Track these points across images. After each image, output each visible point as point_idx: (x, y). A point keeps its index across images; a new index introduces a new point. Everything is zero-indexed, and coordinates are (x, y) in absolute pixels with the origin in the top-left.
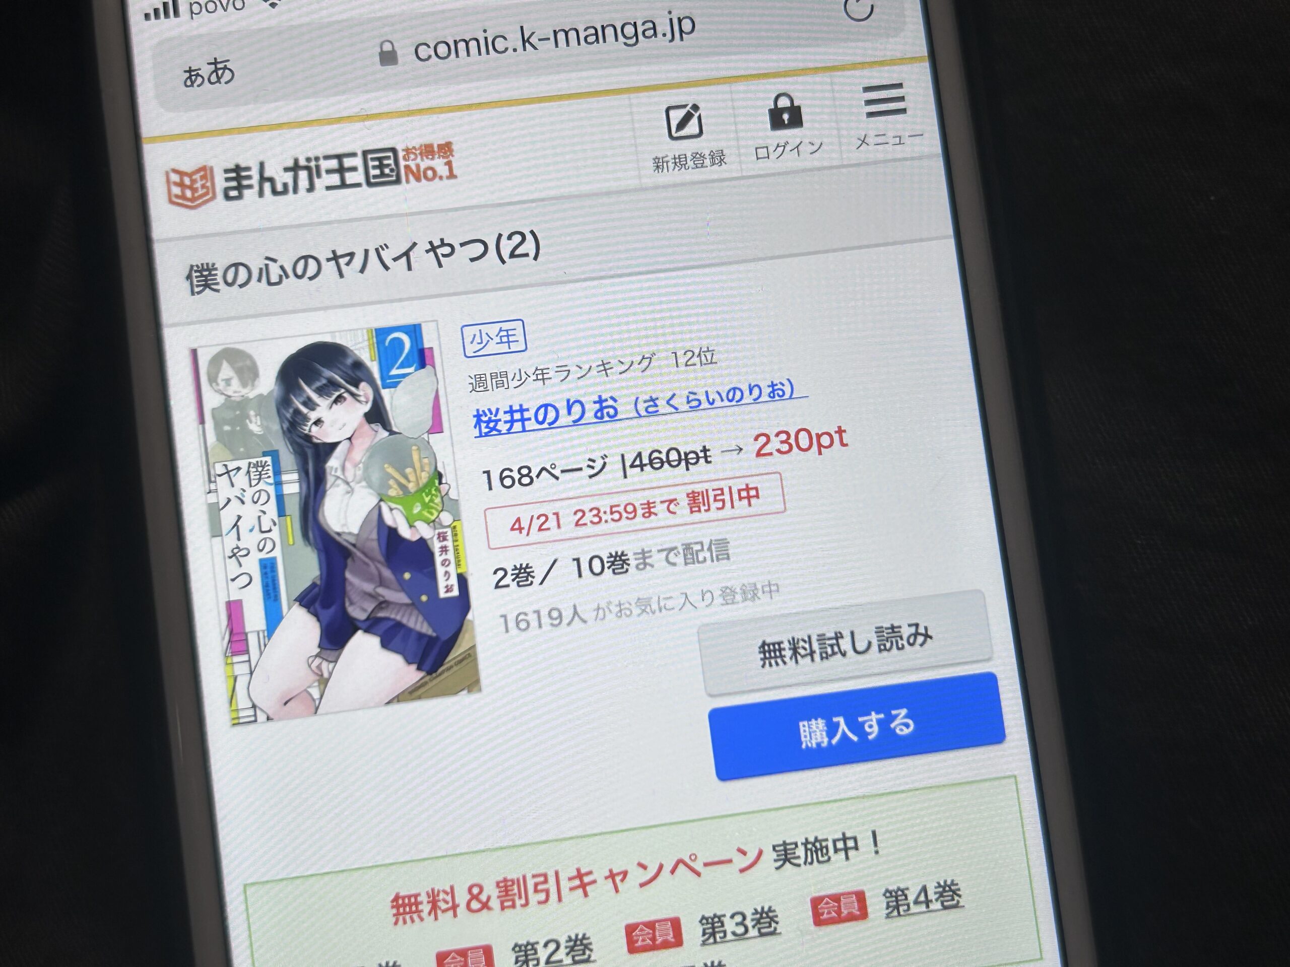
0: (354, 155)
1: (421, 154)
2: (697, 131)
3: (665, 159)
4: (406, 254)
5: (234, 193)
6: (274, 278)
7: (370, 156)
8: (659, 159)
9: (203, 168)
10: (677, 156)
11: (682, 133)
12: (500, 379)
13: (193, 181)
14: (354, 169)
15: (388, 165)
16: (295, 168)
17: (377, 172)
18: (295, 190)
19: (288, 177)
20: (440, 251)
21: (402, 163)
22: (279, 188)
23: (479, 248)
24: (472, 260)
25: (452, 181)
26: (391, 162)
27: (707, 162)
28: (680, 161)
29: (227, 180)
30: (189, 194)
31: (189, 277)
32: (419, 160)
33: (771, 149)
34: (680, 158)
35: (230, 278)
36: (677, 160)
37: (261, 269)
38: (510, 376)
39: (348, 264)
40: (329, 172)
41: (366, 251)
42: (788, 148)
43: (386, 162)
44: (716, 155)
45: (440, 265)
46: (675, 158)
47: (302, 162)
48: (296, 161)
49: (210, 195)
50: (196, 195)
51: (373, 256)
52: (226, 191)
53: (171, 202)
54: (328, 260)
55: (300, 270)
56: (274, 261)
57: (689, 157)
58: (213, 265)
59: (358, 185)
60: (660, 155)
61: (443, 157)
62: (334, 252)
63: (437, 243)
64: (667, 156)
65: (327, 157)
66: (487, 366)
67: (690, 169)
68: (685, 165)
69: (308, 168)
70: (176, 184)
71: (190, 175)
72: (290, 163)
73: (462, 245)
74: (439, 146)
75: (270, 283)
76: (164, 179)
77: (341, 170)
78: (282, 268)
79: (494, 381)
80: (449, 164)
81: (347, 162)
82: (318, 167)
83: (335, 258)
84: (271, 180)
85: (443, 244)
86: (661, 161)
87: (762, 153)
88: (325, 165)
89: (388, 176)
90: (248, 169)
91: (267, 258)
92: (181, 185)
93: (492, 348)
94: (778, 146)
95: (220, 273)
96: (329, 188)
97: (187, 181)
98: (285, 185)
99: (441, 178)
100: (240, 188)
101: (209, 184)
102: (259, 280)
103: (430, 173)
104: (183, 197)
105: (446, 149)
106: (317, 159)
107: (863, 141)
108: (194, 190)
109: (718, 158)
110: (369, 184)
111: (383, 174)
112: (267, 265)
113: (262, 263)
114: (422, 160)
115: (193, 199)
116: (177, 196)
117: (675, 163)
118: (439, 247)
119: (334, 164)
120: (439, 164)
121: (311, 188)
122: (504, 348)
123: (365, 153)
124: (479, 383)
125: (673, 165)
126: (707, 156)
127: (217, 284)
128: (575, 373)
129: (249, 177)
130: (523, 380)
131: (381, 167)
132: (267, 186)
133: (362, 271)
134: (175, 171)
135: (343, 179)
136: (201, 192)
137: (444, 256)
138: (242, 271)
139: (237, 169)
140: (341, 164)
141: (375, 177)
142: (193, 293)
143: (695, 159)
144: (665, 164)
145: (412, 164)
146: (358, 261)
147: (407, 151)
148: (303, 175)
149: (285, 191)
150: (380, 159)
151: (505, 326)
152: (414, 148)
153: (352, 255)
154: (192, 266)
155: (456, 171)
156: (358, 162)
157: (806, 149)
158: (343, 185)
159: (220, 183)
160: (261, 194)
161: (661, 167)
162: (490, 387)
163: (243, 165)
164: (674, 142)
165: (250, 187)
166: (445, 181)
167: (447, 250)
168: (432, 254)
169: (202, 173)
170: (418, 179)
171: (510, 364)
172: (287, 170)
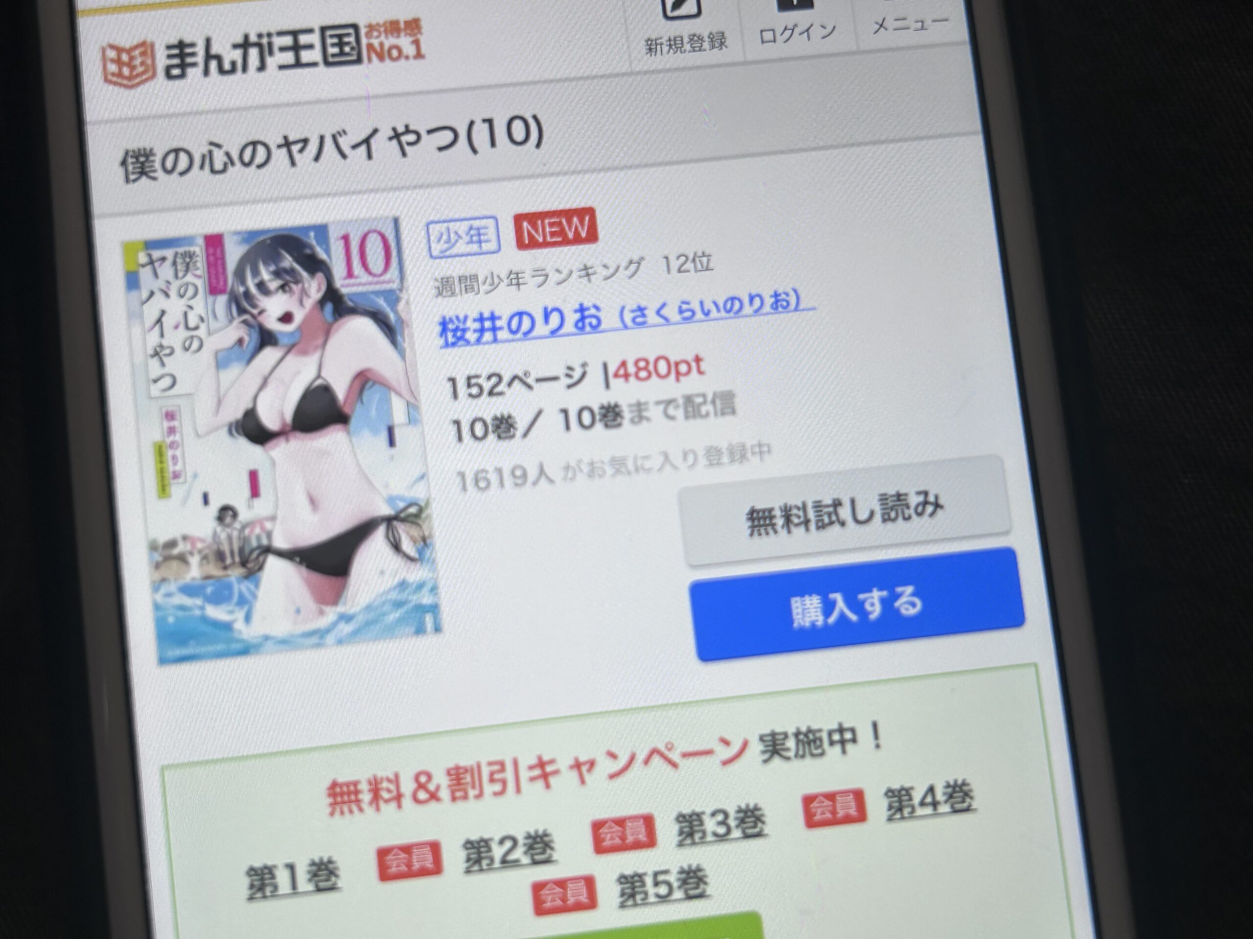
0: (310, 31)
1: (386, 31)
2: (694, 11)
3: (658, 42)
4: (367, 141)
5: (176, 72)
6: (218, 166)
7: (329, 33)
8: (652, 41)
9: (143, 44)
10: (672, 38)
11: (677, 13)
12: (469, 283)
13: (132, 58)
14: (310, 47)
15: (348, 43)
16: (245, 45)
17: (336, 50)
18: (245, 69)
19: (237, 55)
20: (405, 139)
21: (364, 41)
22: (227, 66)
23: (448, 136)
24: (441, 149)
25: (419, 62)
26: (352, 39)
27: (706, 45)
28: (675, 44)
29: (170, 57)
30: (126, 71)
31: (124, 163)
32: (383, 38)
33: (778, 32)
34: (675, 40)
35: (169, 164)
36: (672, 43)
37: (204, 157)
38: (481, 279)
39: (301, 151)
40: (283, 49)
41: (322, 138)
42: (797, 31)
43: (346, 39)
44: (716, 38)
45: (404, 154)
46: (670, 40)
47: (253, 38)
48: (246, 37)
49: (150, 74)
50: (135, 73)
51: (329, 143)
52: (168, 69)
53: (107, 80)
54: (279, 146)
55: (247, 157)
56: (219, 146)
57: (686, 40)
58: (151, 150)
59: (314, 64)
60: (653, 37)
61: (411, 35)
62: (286, 138)
63: (401, 129)
64: (661, 38)
65: (281, 34)
66: (454, 268)
67: (687, 53)
68: (681, 48)
69: (259, 45)
70: (112, 61)
71: (129, 51)
72: (240, 40)
73: (430, 132)
74: (406, 23)
75: (213, 171)
76: (99, 56)
77: (296, 48)
78: (227, 154)
79: (463, 285)
80: (417, 43)
81: (304, 39)
82: (270, 45)
83: (287, 144)
84: (219, 58)
85: (408, 131)
86: (654, 42)
87: (768, 36)
88: (279, 42)
89: (348, 54)
90: (192, 45)
91: (212, 144)
92: (118, 61)
93: (461, 247)
94: (786, 29)
95: (158, 159)
96: (282, 67)
97: (125, 57)
98: (233, 64)
99: (407, 58)
100: (183, 66)
101: (149, 62)
102: (202, 167)
103: (395, 53)
104: (120, 75)
105: (413, 26)
106: (269, 35)
107: (881, 25)
108: (132, 68)
109: (719, 40)
110: (327, 63)
111: (342, 53)
112: (210, 152)
113: (205, 149)
114: (387, 37)
115: (130, 78)
116: (113, 74)
117: (670, 46)
118: (403, 134)
119: (288, 41)
120: (405, 42)
121: (262, 67)
122: (475, 248)
123: (323, 29)
124: (445, 287)
125: (668, 47)
126: (706, 39)
127: (154, 171)
128: (554, 277)
129: (193, 54)
130: (495, 285)
131: (341, 44)
132: (213, 64)
133: (317, 158)
134: (112, 47)
135: (297, 58)
136: (140, 69)
137: (409, 144)
138: (183, 157)
139: (181, 45)
140: (296, 40)
141: (333, 55)
142: (127, 180)
143: (692, 42)
144: (659, 47)
145: (376, 42)
146: (312, 148)
147: (371, 28)
148: (253, 53)
149: (233, 70)
150: (340, 37)
151: (476, 223)
152: (378, 24)
153: (305, 141)
154: (127, 153)
155: (424, 50)
156: (314, 39)
157: (817, 32)
158: (298, 64)
159: (162, 60)
160: (206, 72)
161: (654, 50)
162: (457, 291)
163: (188, 40)
164: (669, 23)
165: (194, 65)
166: (412, 61)
167: (411, 138)
168: (395, 142)
169: (141, 49)
170: (381, 58)
171: (480, 266)
172: (235, 46)
